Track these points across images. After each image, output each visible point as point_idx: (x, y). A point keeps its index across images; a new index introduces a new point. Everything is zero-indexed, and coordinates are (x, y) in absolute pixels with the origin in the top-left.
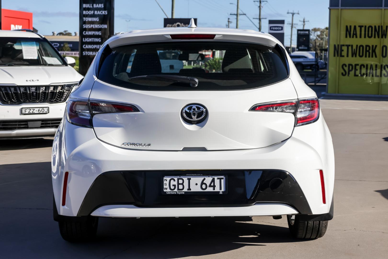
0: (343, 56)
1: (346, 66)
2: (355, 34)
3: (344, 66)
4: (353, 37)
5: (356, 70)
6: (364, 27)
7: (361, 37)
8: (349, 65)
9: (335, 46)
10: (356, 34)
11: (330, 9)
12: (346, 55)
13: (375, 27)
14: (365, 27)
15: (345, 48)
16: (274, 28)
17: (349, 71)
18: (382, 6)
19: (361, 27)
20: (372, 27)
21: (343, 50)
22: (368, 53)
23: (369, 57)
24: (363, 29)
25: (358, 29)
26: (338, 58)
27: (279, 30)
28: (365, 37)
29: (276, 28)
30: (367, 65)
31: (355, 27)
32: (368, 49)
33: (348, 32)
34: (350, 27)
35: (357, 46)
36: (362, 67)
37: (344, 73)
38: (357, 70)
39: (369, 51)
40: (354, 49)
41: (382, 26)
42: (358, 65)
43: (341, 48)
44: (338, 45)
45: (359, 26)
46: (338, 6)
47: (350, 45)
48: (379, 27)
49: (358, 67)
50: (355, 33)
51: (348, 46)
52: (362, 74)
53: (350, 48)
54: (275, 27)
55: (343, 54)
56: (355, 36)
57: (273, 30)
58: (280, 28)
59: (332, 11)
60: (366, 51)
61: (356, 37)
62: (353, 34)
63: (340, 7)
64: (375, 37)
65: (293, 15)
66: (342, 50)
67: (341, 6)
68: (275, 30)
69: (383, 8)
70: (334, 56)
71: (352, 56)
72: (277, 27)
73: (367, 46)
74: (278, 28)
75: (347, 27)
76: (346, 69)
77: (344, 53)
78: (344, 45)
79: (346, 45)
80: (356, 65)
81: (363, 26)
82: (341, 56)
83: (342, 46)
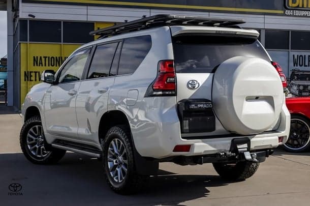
4: (39, 66)
7: (45, 65)
9: (25, 72)
10: (42, 63)
12: (34, 80)
13: (56, 58)
14: (49, 57)
15: (33, 74)
18: (61, 42)
20: (54, 58)
24: (47, 59)
25: (43, 59)
26: (28, 82)
28: (49, 65)
31: (41, 58)
33: (36, 61)
34: (37, 57)
41: (62, 58)
43: (30, 74)
44: (28, 72)
45: (44, 57)
47: (37, 72)
48: (59, 58)
51: (36, 72)
53: (37, 74)
59: (21, 44)
61: (42, 65)
62: (40, 63)
63: (28, 42)
64: (56, 66)
66: (31, 76)
67: (30, 41)
69: (62, 43)
70: (25, 80)
71: (40, 80)
75: (34, 57)
77: (33, 78)
78: (32, 72)
79: (35, 72)
81: (47, 57)
82: (31, 80)
83: (31, 72)
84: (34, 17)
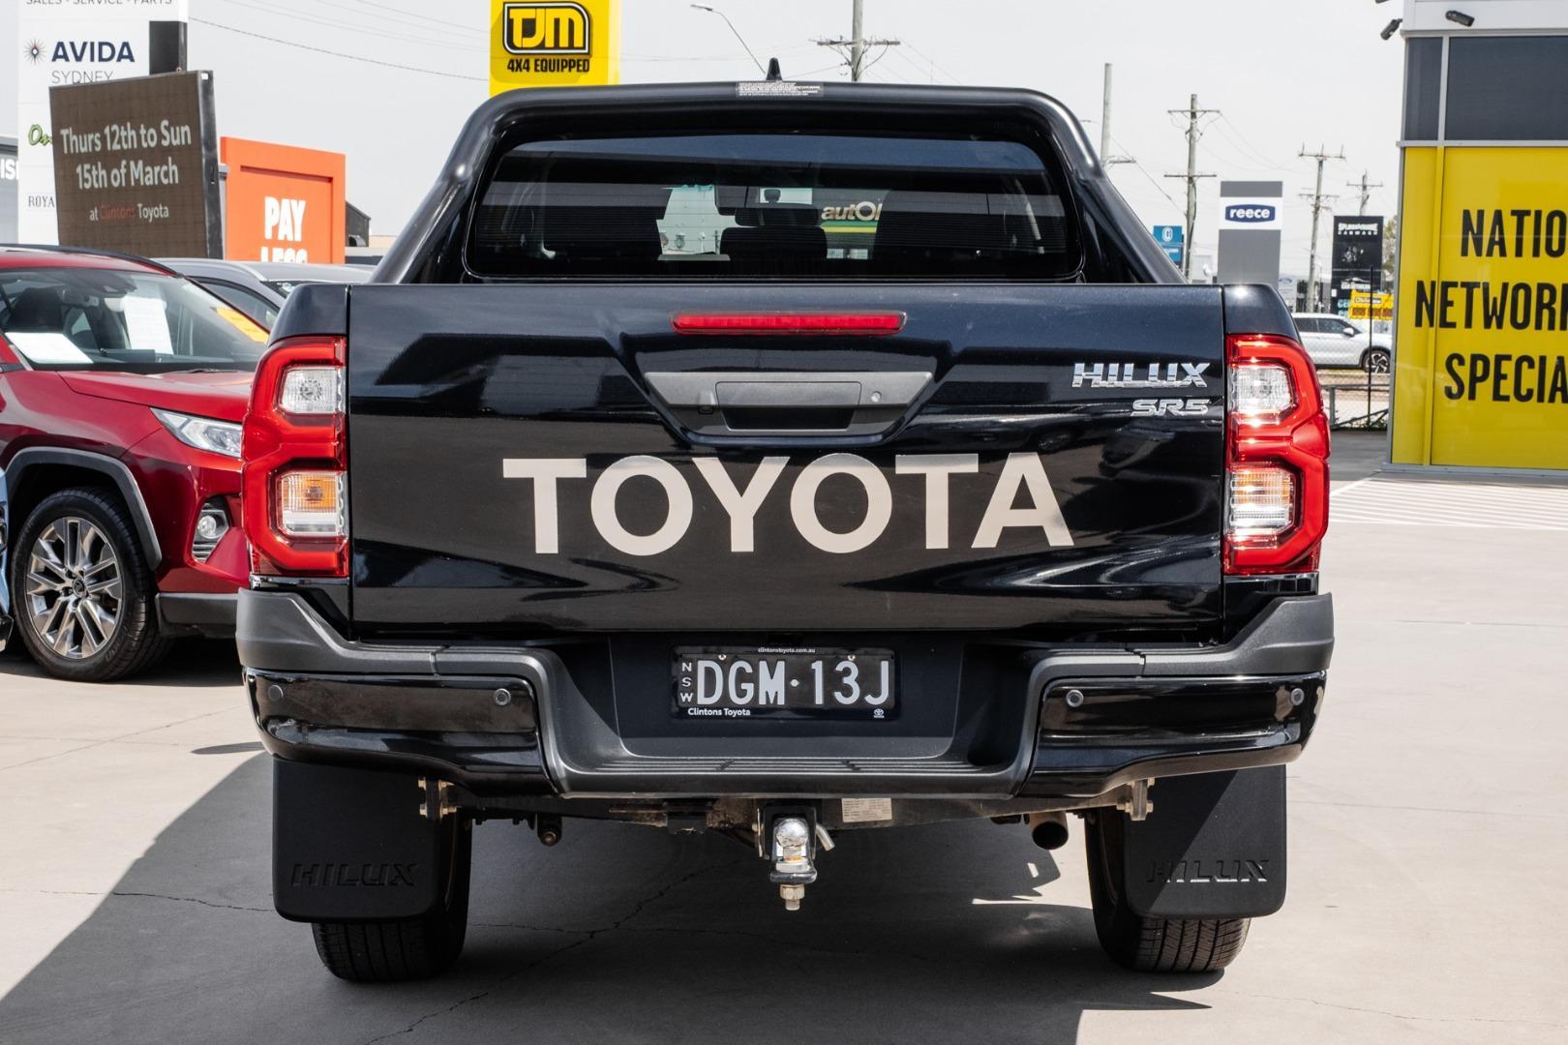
0: (1453, 325)
1: (1462, 362)
2: (1496, 243)
3: (1455, 362)
4: (1490, 253)
5: (1500, 377)
6: (1533, 214)
7: (1519, 253)
8: (1475, 358)
9: (1420, 285)
10: (1502, 243)
11: (1404, 149)
12: (1461, 321)
14: (1538, 214)
15: (1457, 295)
16: (1240, 213)
17: (1474, 380)
19: (1520, 215)
20: (1561, 215)
21: (1451, 304)
22: (1546, 313)
23: (1551, 327)
24: (1529, 222)
25: (1510, 223)
26: (1433, 330)
27: (1262, 220)
28: (1536, 253)
29: (1249, 213)
30: (1543, 360)
31: (1498, 215)
32: (1546, 299)
33: (1473, 233)
34: (1481, 214)
35: (1505, 286)
36: (1525, 365)
37: (1455, 390)
38: (1505, 377)
39: (1549, 306)
40: (1495, 299)
42: (1508, 358)
43: (1444, 294)
44: (1433, 284)
45: (1514, 213)
46: (1436, 138)
47: (1476, 285)
49: (1508, 368)
50: (1497, 238)
51: (1470, 287)
52: (1524, 392)
53: (1478, 293)
54: (1245, 207)
55: (1449, 319)
56: (1496, 248)
57: (1236, 219)
58: (1265, 213)
59: (1410, 155)
60: (1540, 306)
61: (1503, 253)
62: (1492, 242)
63: (1441, 142)
65: (1321, 163)
66: (1446, 303)
67: (1446, 138)
68: (1245, 220)
70: (1419, 323)
71: (1487, 325)
72: (1254, 207)
73: (1541, 287)
74: (1256, 213)
75: (1467, 214)
76: (1464, 372)
77: (1456, 314)
78: (1454, 284)
79: (1464, 285)
80: (1499, 359)
81: (1528, 213)
82: (1445, 324)
83: (1446, 285)
84: (1470, 21)
